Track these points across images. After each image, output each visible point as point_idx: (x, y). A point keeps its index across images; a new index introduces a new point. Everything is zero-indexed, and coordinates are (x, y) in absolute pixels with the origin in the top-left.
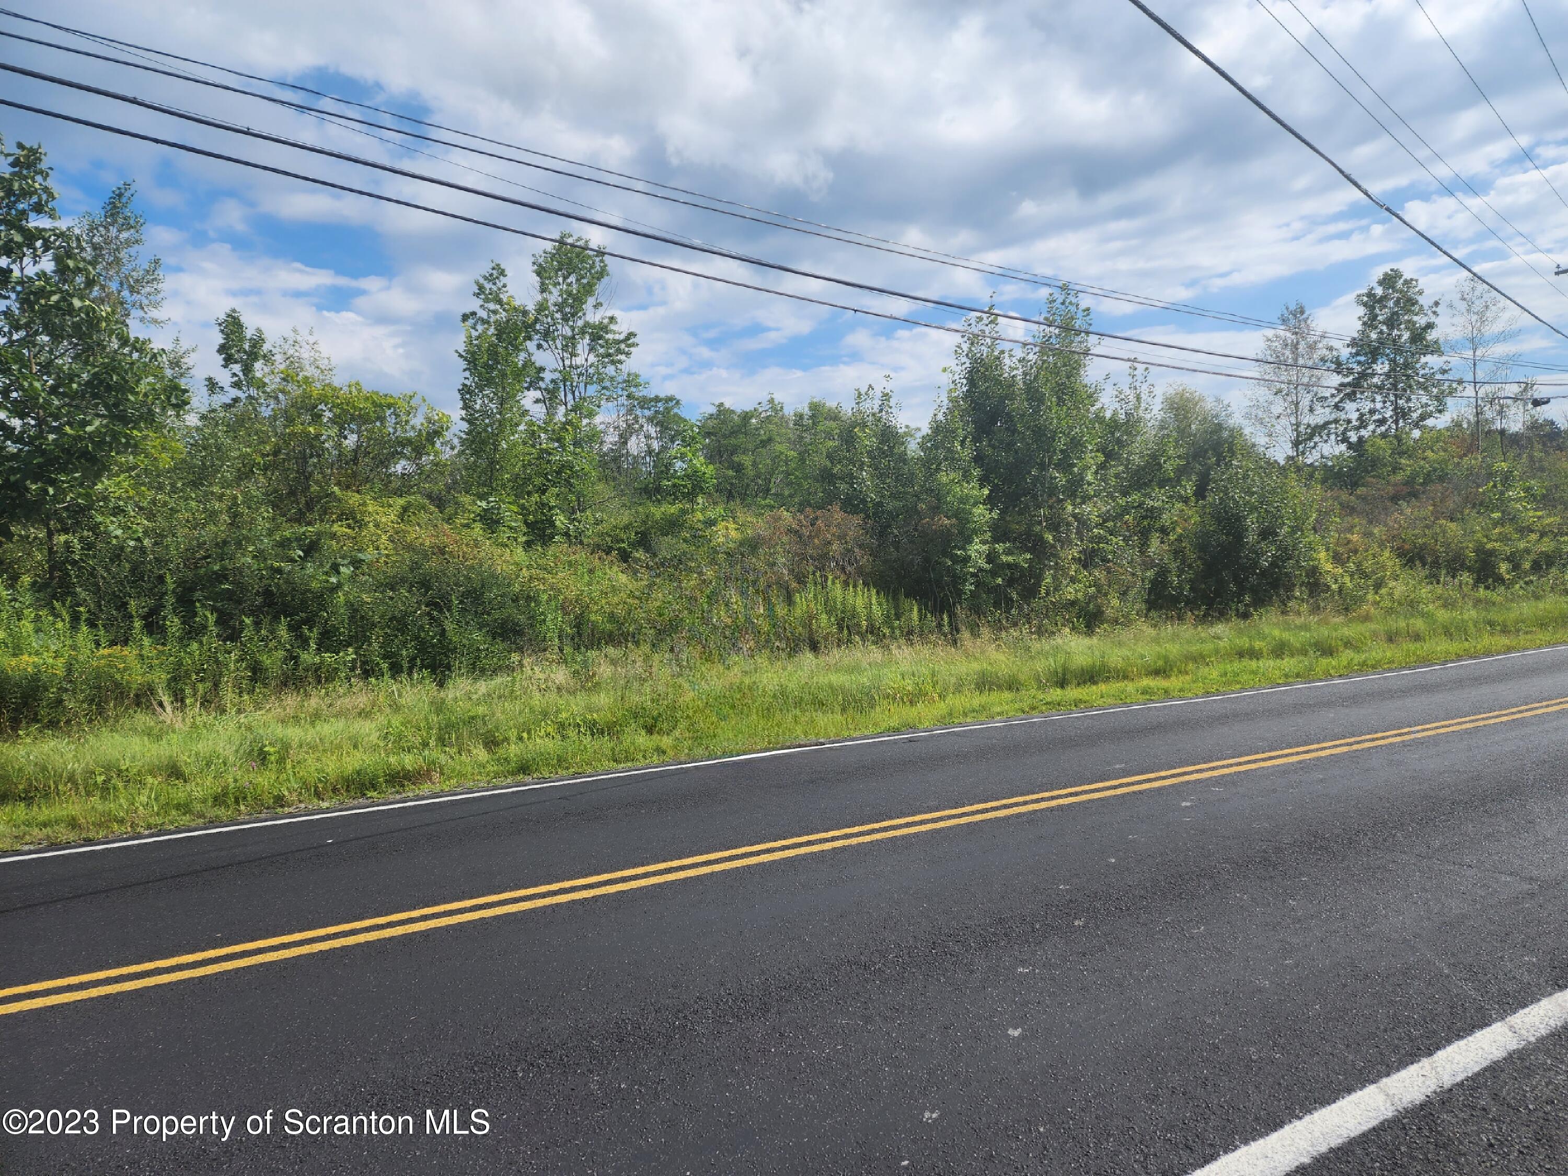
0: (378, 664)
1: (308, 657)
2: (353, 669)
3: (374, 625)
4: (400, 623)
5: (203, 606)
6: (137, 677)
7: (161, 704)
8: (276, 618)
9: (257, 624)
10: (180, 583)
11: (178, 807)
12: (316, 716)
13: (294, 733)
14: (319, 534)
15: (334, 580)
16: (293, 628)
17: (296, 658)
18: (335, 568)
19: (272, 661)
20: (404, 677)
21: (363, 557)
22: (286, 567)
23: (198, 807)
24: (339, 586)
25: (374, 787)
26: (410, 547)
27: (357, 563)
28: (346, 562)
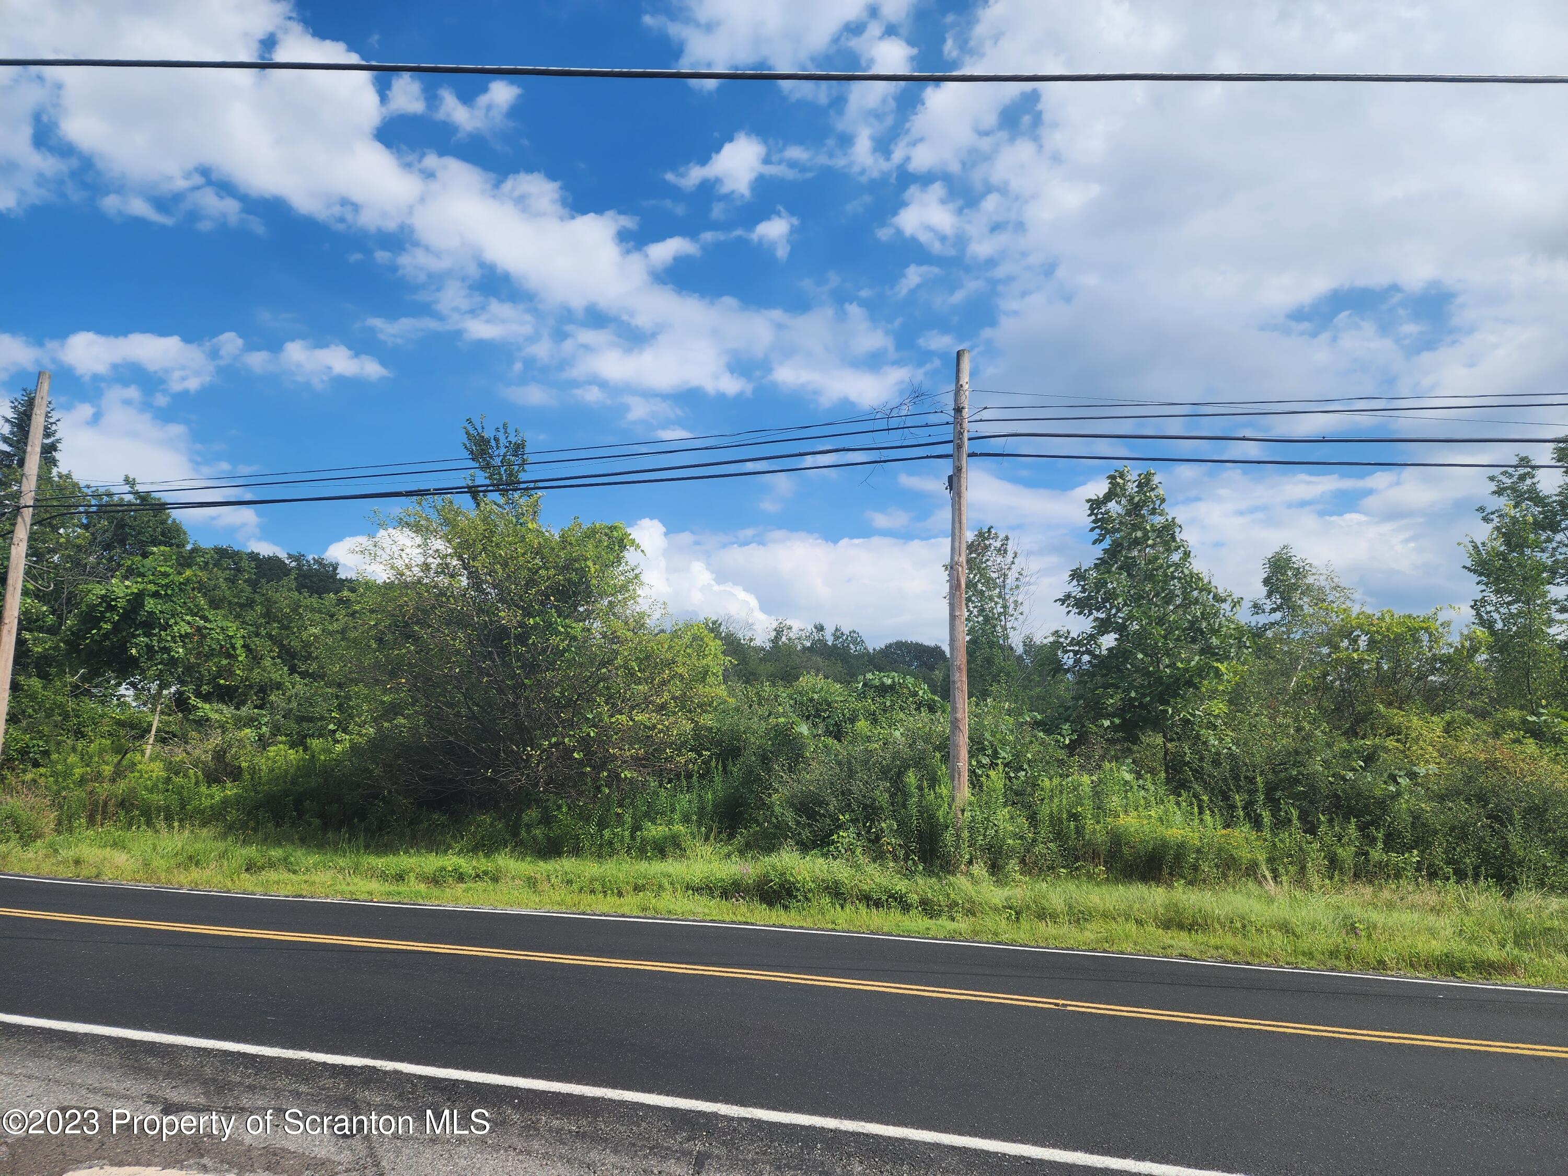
0: (1442, 869)
1: (1376, 854)
2: (1418, 870)
3: (1436, 832)
4: (1460, 832)
5: (1286, 803)
6: (1244, 854)
7: (1264, 877)
8: (1347, 819)
9: (1330, 821)
10: (1267, 783)
11: (1304, 954)
12: (1390, 906)
13: (1376, 917)
14: (1376, 747)
15: (1392, 788)
16: (1362, 828)
17: (1366, 854)
18: (1393, 778)
19: (1346, 854)
20: (1469, 882)
21: (1418, 771)
22: (1350, 775)
23: (1319, 956)
24: (1399, 794)
25: (1462, 969)
26: (1460, 761)
27: (1412, 775)
28: (1402, 773)
